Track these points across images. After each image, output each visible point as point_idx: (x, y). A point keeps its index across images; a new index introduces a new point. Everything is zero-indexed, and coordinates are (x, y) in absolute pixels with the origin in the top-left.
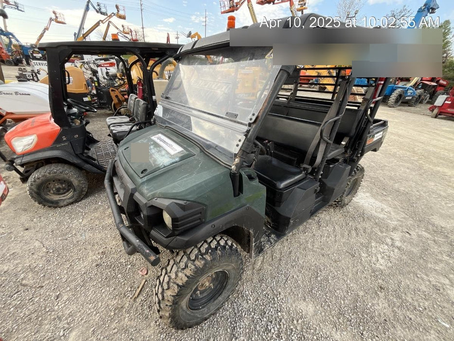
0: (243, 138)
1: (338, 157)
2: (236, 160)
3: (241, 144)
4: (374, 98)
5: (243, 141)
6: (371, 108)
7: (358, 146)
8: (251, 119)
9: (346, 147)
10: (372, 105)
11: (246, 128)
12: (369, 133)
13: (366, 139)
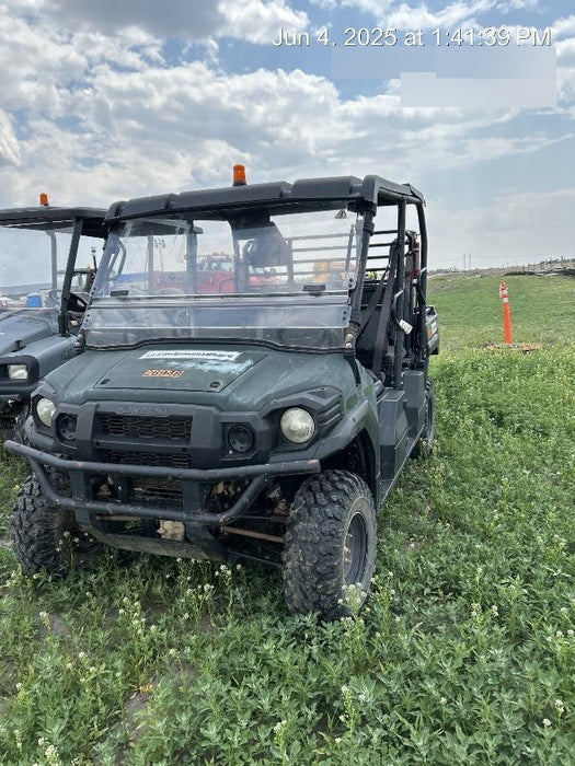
0: (348, 309)
2: (348, 335)
3: (347, 316)
5: (349, 312)
8: (350, 286)
10: (415, 282)
11: (346, 298)
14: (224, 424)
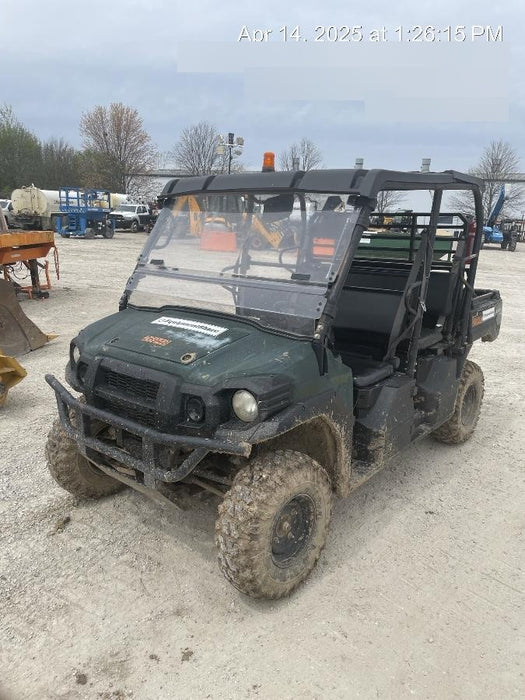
0: (324, 301)
1: (436, 347)
2: (319, 326)
3: (322, 308)
4: (468, 255)
5: (324, 304)
6: (467, 270)
7: (462, 328)
8: (331, 279)
9: (444, 333)
10: (468, 266)
11: (325, 290)
12: (472, 308)
13: (470, 318)
14: (184, 395)
